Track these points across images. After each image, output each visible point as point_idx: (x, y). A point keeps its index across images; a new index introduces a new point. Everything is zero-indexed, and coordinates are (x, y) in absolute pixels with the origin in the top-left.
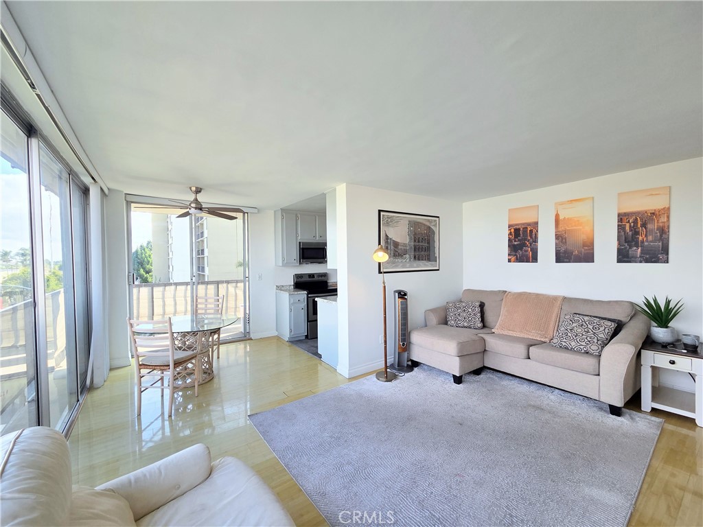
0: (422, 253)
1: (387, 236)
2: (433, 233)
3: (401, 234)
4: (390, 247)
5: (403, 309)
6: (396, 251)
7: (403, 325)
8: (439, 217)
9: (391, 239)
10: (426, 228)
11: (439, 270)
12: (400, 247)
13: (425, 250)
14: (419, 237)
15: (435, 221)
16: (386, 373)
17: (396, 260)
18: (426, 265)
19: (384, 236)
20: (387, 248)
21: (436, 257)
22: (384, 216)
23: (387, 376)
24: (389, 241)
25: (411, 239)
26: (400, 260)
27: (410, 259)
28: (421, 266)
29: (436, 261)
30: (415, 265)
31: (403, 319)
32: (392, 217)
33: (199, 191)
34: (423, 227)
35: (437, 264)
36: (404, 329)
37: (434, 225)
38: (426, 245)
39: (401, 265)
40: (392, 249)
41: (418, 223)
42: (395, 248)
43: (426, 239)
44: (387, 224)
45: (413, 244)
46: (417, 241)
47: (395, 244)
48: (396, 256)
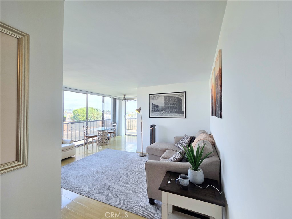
0: (173, 110)
1: (153, 103)
2: (181, 100)
3: (160, 102)
4: (154, 108)
5: (151, 132)
6: (157, 109)
7: (151, 138)
8: (185, 92)
9: (155, 105)
10: (175, 98)
11: (185, 118)
12: (159, 108)
13: (175, 108)
14: (171, 102)
15: (182, 94)
16: (142, 154)
17: (158, 113)
18: (175, 115)
19: (151, 104)
20: (153, 108)
21: (183, 112)
22: (151, 96)
23: (142, 155)
24: (154, 105)
25: (165, 104)
26: (159, 113)
27: (165, 112)
28: (172, 116)
29: (183, 114)
30: (168, 115)
31: (151, 136)
32: (155, 96)
33: (125, 95)
34: (173, 98)
35: (183, 115)
36: (151, 140)
37: (182, 96)
38: (176, 106)
39: (160, 115)
40: (155, 108)
41: (170, 96)
42: (157, 108)
43: (175, 103)
44: (153, 99)
45: (167, 106)
46: (169, 104)
47: (157, 107)
48: (158, 111)
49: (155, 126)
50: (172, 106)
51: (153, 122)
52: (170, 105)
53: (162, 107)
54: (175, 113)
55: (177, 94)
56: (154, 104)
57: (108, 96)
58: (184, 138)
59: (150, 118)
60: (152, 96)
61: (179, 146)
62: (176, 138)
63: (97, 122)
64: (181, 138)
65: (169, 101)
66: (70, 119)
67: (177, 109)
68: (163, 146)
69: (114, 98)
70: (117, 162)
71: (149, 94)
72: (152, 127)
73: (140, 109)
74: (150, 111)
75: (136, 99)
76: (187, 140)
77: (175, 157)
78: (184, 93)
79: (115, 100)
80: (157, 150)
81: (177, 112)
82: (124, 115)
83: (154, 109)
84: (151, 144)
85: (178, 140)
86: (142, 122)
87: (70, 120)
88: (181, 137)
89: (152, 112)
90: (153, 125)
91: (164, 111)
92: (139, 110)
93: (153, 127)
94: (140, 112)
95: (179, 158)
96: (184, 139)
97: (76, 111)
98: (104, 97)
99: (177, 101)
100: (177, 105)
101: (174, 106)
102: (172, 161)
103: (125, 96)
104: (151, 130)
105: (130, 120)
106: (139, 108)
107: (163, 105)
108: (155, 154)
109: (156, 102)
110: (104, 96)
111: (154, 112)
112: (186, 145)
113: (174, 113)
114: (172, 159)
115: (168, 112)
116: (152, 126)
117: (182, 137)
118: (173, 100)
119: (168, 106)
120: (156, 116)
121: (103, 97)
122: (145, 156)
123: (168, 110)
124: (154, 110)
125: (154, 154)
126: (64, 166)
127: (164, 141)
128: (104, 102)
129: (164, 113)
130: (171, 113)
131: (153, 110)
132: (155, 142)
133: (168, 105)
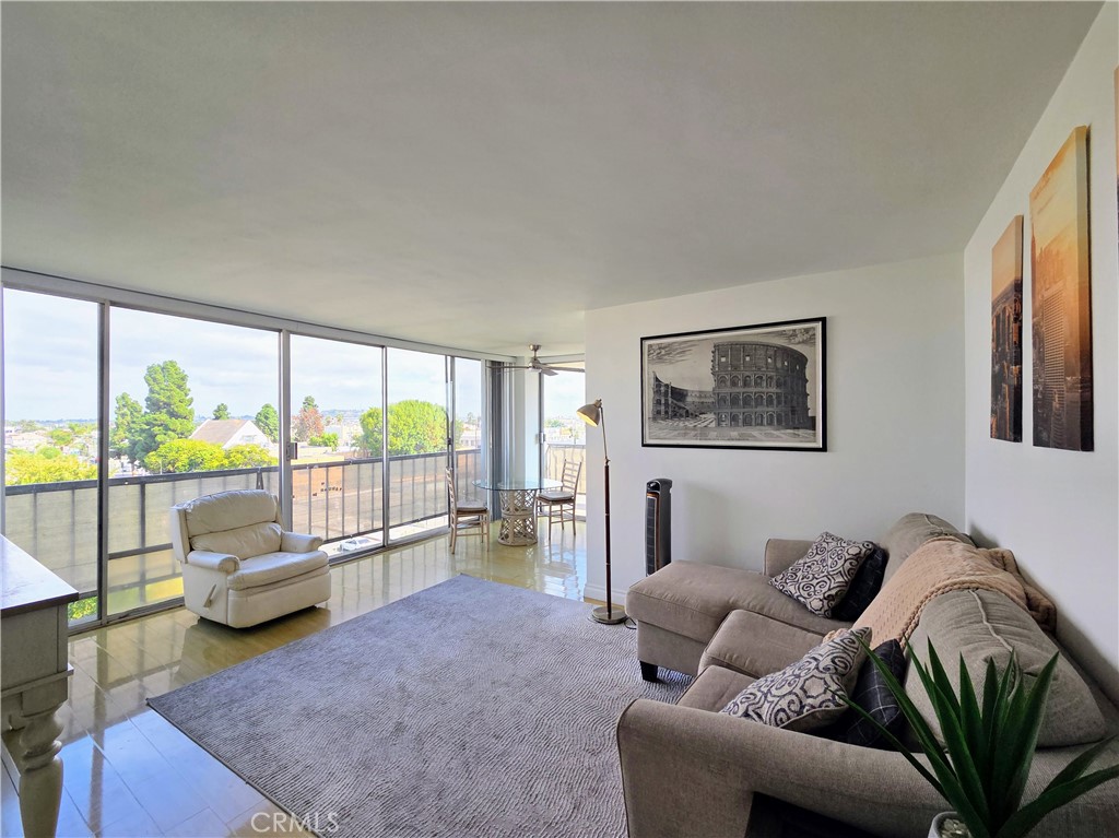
0: (759, 409)
1: (657, 379)
2: (801, 360)
3: (694, 373)
4: (666, 400)
5: (650, 513)
6: (680, 408)
7: (650, 542)
8: (823, 320)
9: (667, 386)
10: (771, 352)
11: (824, 449)
12: (689, 399)
13: (770, 402)
14: (747, 373)
15: (807, 331)
16: (609, 611)
17: (681, 424)
18: (771, 435)
19: (652, 381)
20: (658, 402)
21: (813, 419)
22: (650, 346)
23: (610, 616)
24: (662, 388)
25: (720, 381)
26: (690, 423)
27: (719, 422)
28: (755, 438)
29: (814, 427)
30: (734, 434)
31: (649, 531)
32: (670, 345)
33: (536, 348)
34: (761, 352)
35: (815, 435)
36: (650, 551)
37: (804, 342)
38: (773, 389)
39: (693, 433)
40: (670, 403)
41: (744, 345)
42: (679, 400)
43: (771, 378)
44: (660, 358)
45: (727, 390)
46: (741, 383)
47: (679, 394)
48: (681, 416)
49: (667, 484)
50: (753, 390)
51: (663, 464)
52: (746, 384)
53: (702, 394)
54: (770, 423)
55: (781, 334)
56: (664, 381)
57: (469, 354)
58: (820, 550)
59: (644, 445)
60: (656, 347)
61: (792, 589)
62: (773, 545)
63: (428, 459)
64: (802, 549)
65: (736, 368)
66: (353, 445)
67: (779, 403)
68: (709, 588)
69: (492, 362)
70: (492, 645)
71: (642, 339)
72: (654, 488)
73: (598, 405)
74: (648, 414)
75: (582, 365)
76: (840, 563)
77: (798, 690)
78: (819, 325)
79: (496, 369)
80: (679, 606)
81: (779, 422)
82: (537, 432)
83: (663, 408)
84: (650, 570)
85: (785, 557)
86: (607, 468)
87: (354, 448)
88: (800, 542)
89: (654, 419)
90: (660, 480)
91: (711, 416)
92: (593, 411)
93: (659, 491)
94: (596, 421)
95: (832, 707)
96: (817, 557)
97: (370, 415)
98: (453, 357)
99: (779, 365)
100: (778, 385)
101: (764, 390)
102: (782, 715)
103: (538, 354)
104: (650, 503)
105: (560, 453)
106: (592, 402)
107: (709, 384)
108: (672, 628)
109: (672, 375)
110: (452, 353)
111: (664, 419)
112: (833, 592)
113: (762, 424)
114: (783, 704)
115: (734, 419)
116: (657, 487)
117: (807, 545)
118: (761, 363)
119: (736, 390)
120: (674, 438)
121: (449, 358)
122: (623, 621)
123: (735, 410)
124: (666, 412)
125: (667, 627)
126: (274, 653)
127: (717, 559)
128: (453, 379)
129: (713, 425)
130: (747, 423)
131: (659, 412)
132: (668, 561)
133: (734, 384)
